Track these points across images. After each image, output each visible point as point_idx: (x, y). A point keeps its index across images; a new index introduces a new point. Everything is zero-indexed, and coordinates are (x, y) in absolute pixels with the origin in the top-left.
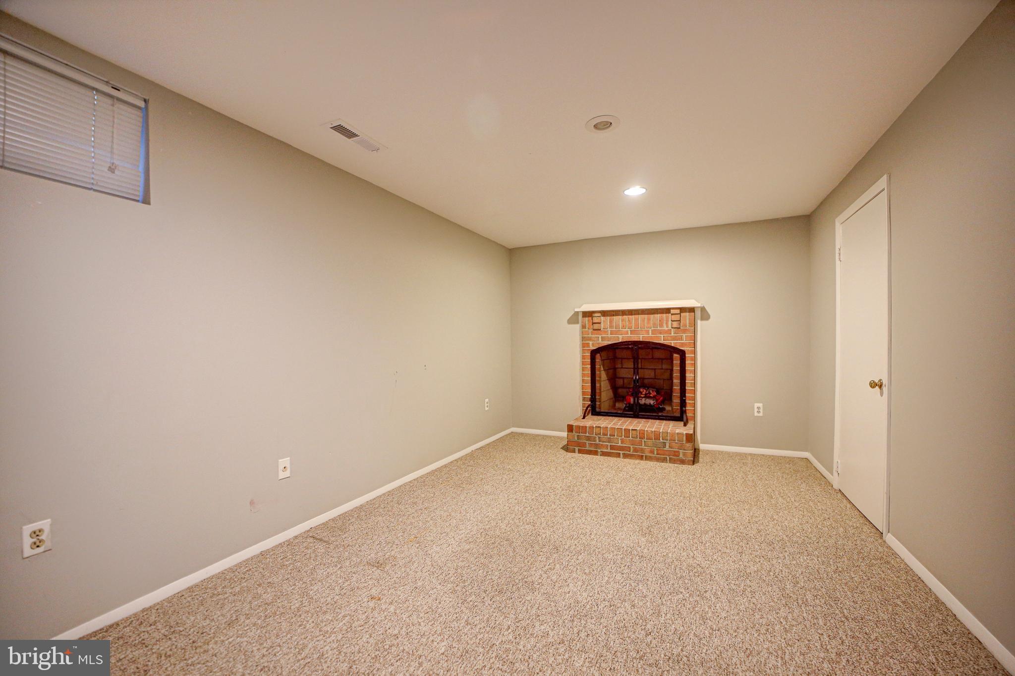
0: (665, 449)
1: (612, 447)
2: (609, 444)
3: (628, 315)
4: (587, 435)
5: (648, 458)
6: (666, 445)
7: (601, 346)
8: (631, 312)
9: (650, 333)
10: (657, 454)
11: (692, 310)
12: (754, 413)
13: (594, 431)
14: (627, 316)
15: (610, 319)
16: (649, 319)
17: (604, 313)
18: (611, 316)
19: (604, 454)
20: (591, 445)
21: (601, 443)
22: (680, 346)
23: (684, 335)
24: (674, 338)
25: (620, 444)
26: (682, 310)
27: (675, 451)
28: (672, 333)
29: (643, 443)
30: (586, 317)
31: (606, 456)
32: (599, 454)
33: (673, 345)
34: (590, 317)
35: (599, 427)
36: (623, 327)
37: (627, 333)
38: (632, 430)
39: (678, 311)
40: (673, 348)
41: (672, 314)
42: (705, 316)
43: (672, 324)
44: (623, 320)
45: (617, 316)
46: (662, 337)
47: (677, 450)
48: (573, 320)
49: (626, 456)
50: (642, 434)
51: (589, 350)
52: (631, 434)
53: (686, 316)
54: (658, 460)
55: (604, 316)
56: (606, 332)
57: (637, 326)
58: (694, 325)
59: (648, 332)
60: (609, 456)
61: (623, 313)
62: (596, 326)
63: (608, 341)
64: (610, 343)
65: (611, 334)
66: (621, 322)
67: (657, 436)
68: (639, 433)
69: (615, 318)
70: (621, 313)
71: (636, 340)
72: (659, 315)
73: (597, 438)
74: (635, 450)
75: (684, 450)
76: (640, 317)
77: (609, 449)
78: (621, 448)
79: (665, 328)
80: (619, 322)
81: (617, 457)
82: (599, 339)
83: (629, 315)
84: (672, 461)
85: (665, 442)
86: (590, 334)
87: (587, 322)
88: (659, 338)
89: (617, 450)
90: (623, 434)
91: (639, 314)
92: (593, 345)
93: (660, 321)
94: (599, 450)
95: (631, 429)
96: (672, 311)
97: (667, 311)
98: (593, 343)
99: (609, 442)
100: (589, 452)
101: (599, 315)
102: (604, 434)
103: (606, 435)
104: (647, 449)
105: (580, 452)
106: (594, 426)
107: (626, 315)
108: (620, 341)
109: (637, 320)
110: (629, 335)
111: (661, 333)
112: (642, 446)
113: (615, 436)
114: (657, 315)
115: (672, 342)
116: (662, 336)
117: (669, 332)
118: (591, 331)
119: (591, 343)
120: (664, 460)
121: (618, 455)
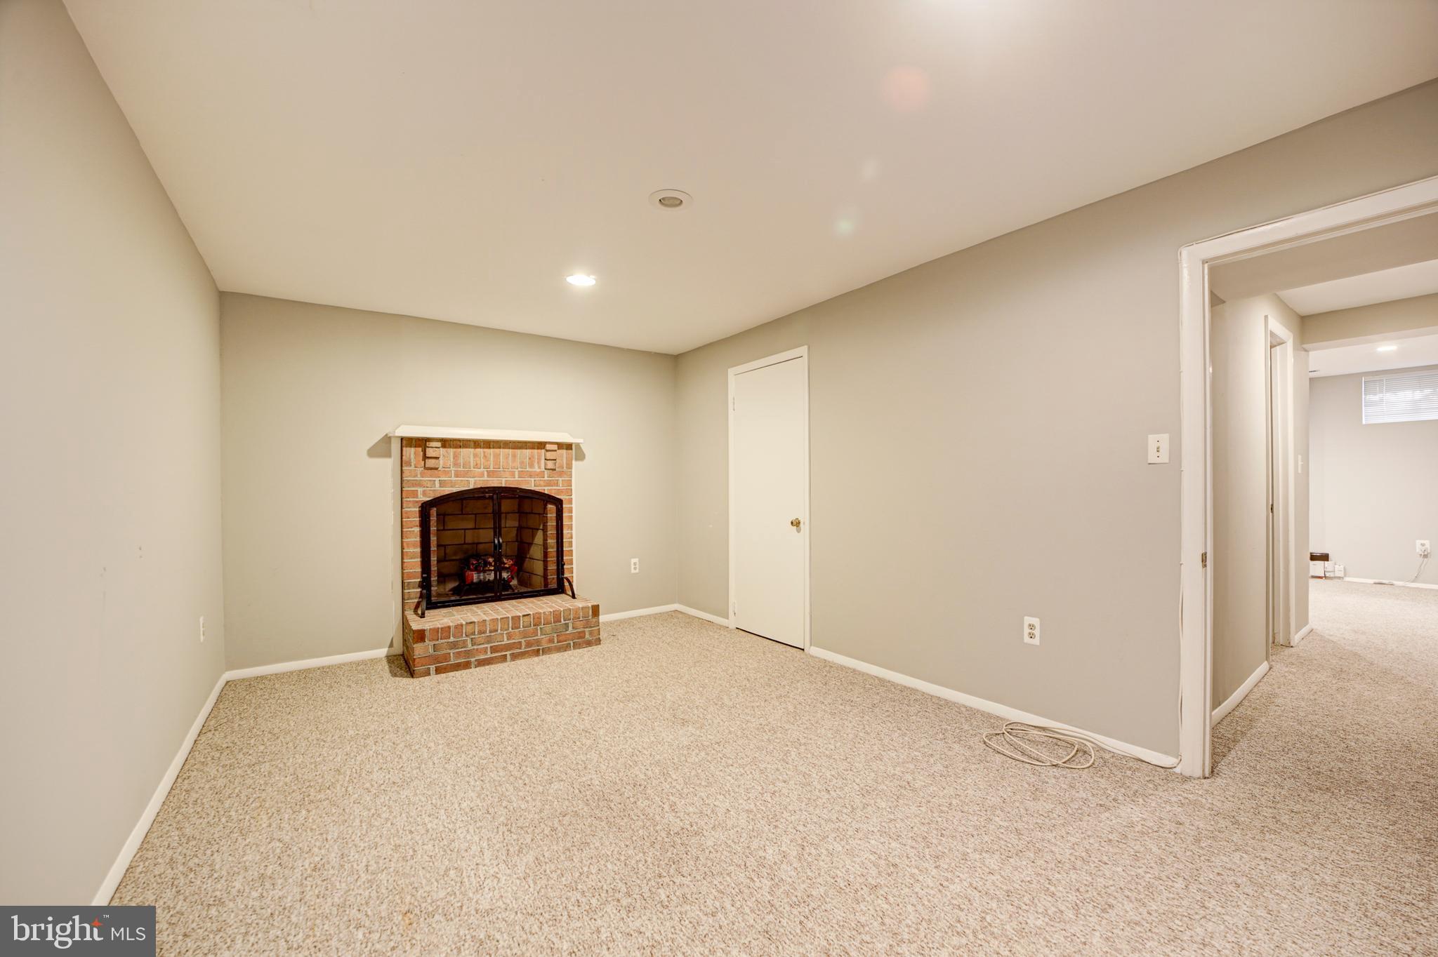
0: (568, 632)
1: (494, 650)
2: (489, 646)
3: (483, 448)
4: (452, 639)
5: (546, 651)
6: (568, 627)
7: (438, 495)
8: (488, 444)
9: (517, 476)
10: (558, 642)
11: (569, 447)
12: (631, 570)
13: (464, 631)
14: (482, 450)
15: (455, 453)
16: (514, 456)
17: (446, 443)
18: (456, 448)
19: (481, 663)
20: (458, 655)
21: (475, 647)
22: (558, 494)
23: (560, 479)
24: (549, 484)
25: (506, 641)
26: (561, 446)
27: (579, 633)
28: (546, 476)
29: (539, 631)
30: (411, 447)
31: (484, 665)
32: (473, 666)
33: (546, 492)
34: (419, 446)
35: (471, 623)
36: (476, 466)
37: (482, 475)
38: (524, 616)
39: (555, 447)
40: (549, 496)
41: (547, 451)
42: (581, 456)
43: (546, 464)
44: (475, 456)
45: (467, 448)
46: (533, 482)
47: (582, 630)
48: (380, 449)
49: (515, 657)
50: (537, 620)
51: (417, 502)
52: (521, 622)
53: (563, 454)
54: (559, 650)
55: (444, 446)
56: (447, 473)
57: (497, 463)
58: (569, 466)
59: (513, 474)
60: (488, 664)
61: (477, 444)
62: (430, 463)
63: (452, 487)
64: (455, 490)
65: (457, 476)
66: (472, 458)
67: (557, 617)
68: (534, 618)
69: (463, 451)
70: (472, 444)
71: (496, 485)
72: (528, 450)
73: (469, 641)
74: (529, 644)
75: (591, 627)
76: (503, 451)
77: (489, 653)
78: (508, 647)
79: (536, 469)
80: (469, 458)
81: (501, 662)
82: (435, 484)
83: (487, 448)
84: (577, 646)
85: (568, 623)
86: (419, 476)
87: (412, 456)
88: (528, 482)
89: (502, 651)
90: (510, 625)
91: (500, 448)
92: (424, 493)
93: (530, 459)
94: (473, 660)
95: (521, 615)
96: (548, 447)
97: (541, 445)
98: (424, 491)
99: (488, 642)
100: (457, 667)
101: (439, 444)
102: (481, 632)
103: (483, 633)
104: (545, 638)
105: (439, 671)
106: (464, 623)
107: (481, 448)
108: (471, 487)
109: (497, 456)
110: (486, 478)
111: (531, 476)
112: (537, 635)
113: (497, 631)
114: (525, 450)
115: (546, 488)
116: (533, 479)
117: (541, 474)
118: (421, 469)
119: (420, 490)
120: (567, 648)
121: (504, 658)
